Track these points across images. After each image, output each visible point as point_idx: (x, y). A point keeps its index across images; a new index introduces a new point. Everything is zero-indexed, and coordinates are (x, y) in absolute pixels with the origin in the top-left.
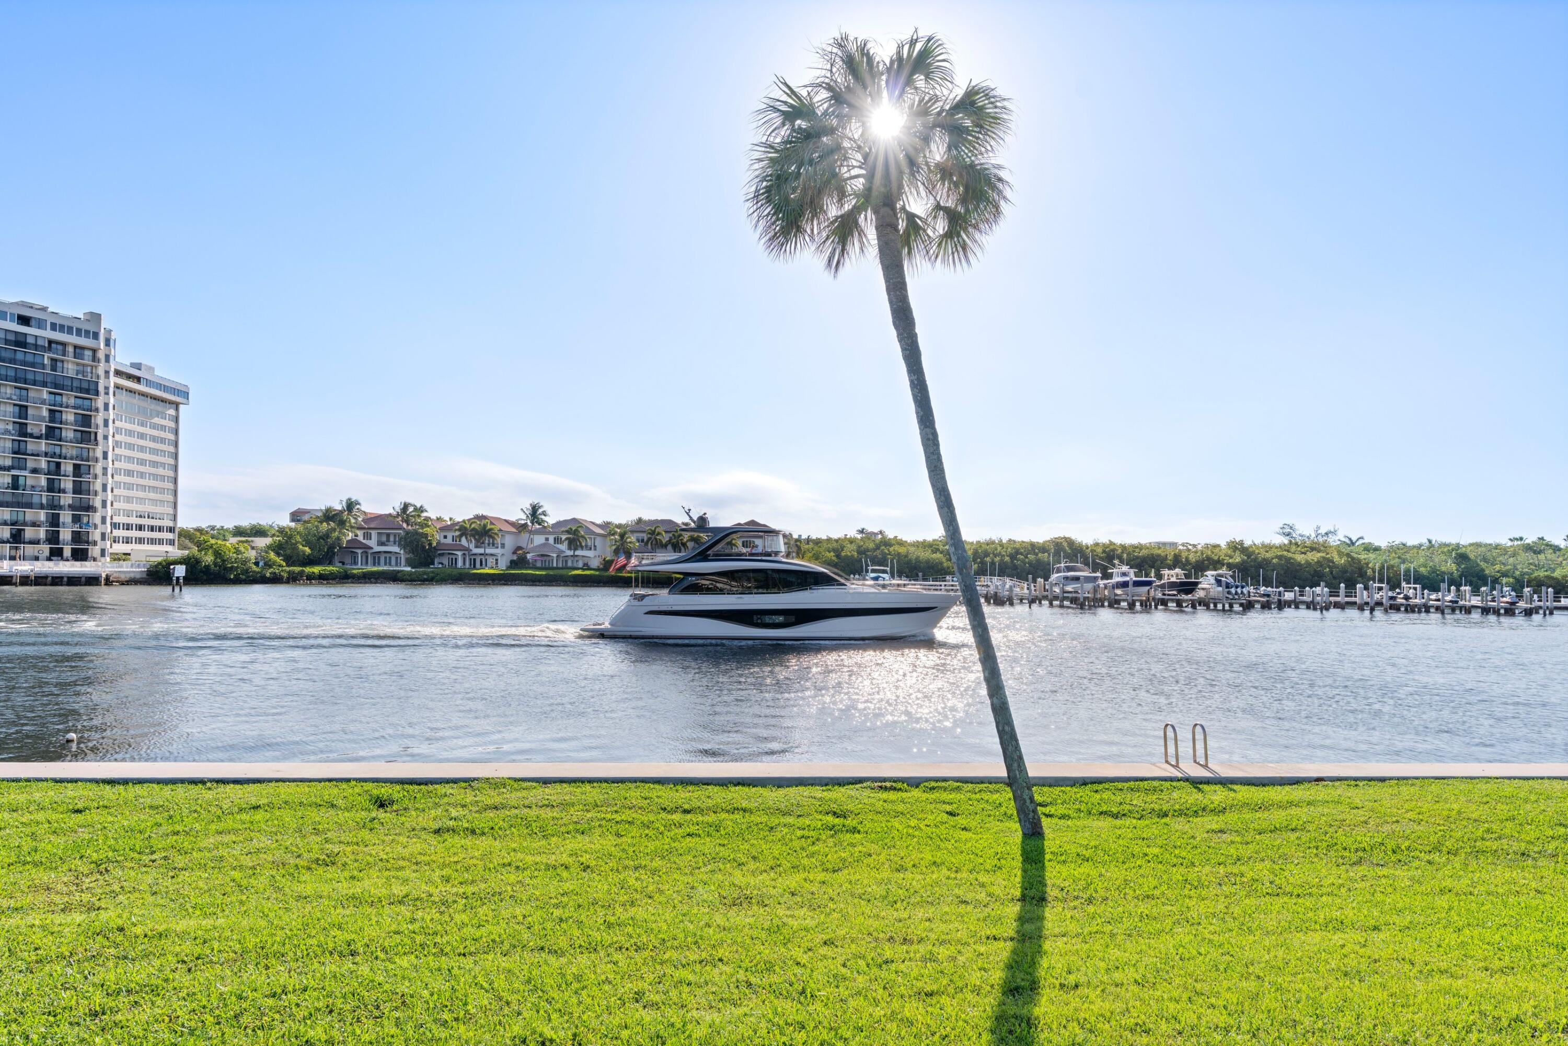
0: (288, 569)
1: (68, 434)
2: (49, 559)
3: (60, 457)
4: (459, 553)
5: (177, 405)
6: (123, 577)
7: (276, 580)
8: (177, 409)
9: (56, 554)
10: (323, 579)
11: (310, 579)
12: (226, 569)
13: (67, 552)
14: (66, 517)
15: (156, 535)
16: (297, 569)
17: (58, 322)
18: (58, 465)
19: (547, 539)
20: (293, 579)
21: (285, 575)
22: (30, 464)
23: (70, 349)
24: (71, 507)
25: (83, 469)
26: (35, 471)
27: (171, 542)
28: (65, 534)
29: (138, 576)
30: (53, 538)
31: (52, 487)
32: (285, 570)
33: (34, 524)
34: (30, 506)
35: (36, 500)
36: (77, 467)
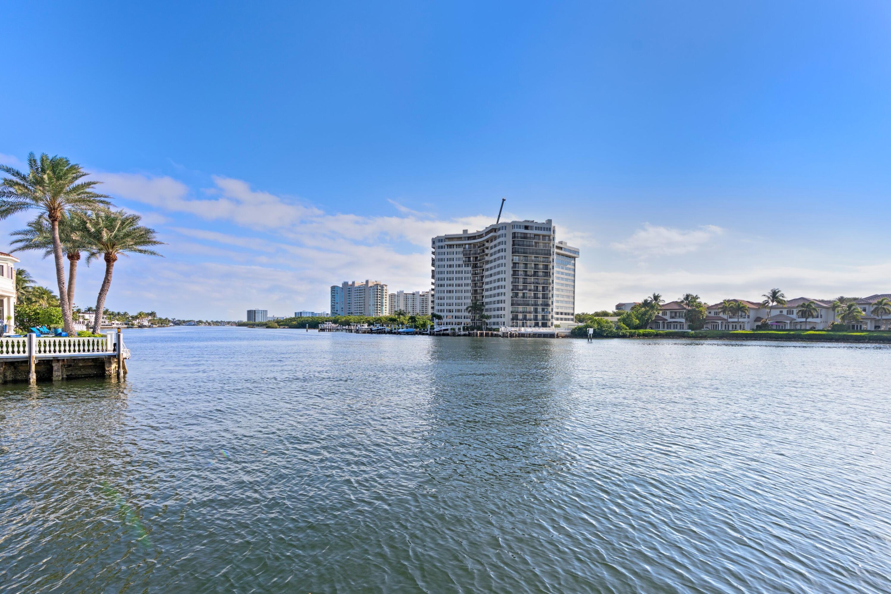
0: (629, 331)
1: (541, 274)
2: (534, 327)
3: (538, 284)
4: (720, 322)
5: (574, 258)
6: (563, 334)
7: (624, 336)
8: (575, 260)
9: (537, 325)
10: (646, 336)
11: (639, 336)
12: (602, 331)
13: (540, 324)
14: (540, 309)
15: (567, 317)
16: (633, 331)
17: (537, 226)
18: (537, 287)
19: (781, 312)
20: (631, 336)
21: (628, 334)
22: (528, 288)
23: (541, 237)
24: (542, 305)
25: (546, 288)
26: (530, 290)
27: (572, 320)
28: (540, 317)
29: (568, 334)
30: (536, 318)
31: (536, 297)
32: (628, 331)
33: (530, 313)
34: (528, 305)
35: (530, 302)
36: (543, 287)
